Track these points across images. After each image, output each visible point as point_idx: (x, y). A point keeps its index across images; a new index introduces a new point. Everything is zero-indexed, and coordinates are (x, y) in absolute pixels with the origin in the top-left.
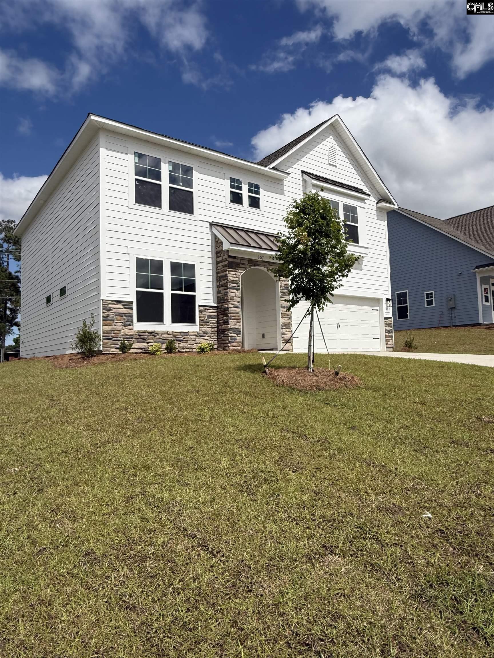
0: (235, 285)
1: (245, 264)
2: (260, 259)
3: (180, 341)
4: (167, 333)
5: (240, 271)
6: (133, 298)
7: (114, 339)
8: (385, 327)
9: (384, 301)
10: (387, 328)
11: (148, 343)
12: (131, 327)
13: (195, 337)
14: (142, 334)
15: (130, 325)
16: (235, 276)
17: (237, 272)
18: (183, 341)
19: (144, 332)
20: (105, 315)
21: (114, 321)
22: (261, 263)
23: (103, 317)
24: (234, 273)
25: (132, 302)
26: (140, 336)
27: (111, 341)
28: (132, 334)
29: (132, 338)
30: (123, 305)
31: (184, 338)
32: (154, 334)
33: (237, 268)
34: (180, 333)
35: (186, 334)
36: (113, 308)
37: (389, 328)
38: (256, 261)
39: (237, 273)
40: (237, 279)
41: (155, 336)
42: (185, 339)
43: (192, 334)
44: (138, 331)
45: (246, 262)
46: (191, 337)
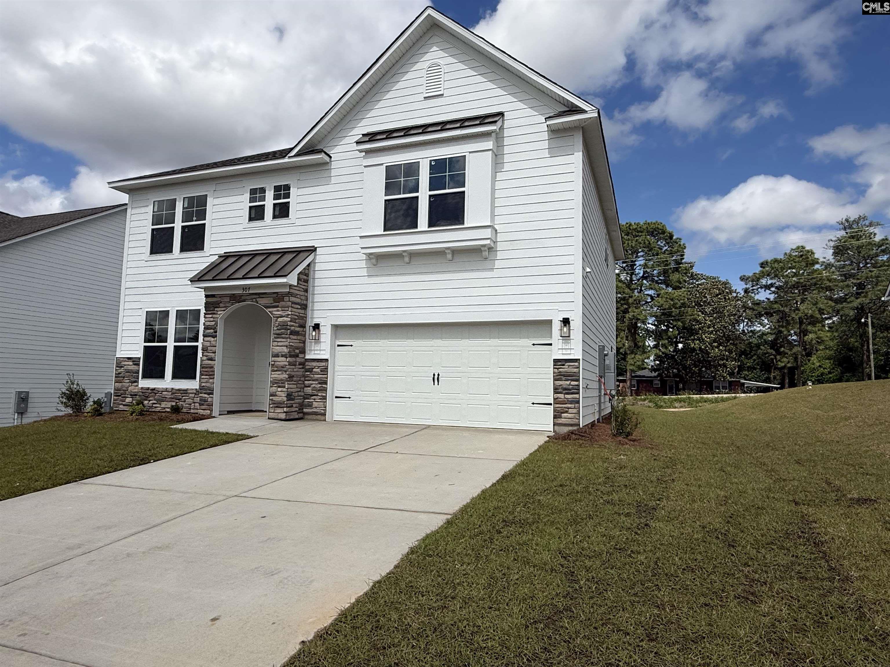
0: (212, 331)
1: (226, 302)
2: (244, 292)
3: (179, 400)
4: (166, 390)
5: (219, 313)
6: (140, 354)
7: (123, 396)
8: (555, 380)
9: (557, 326)
10: (558, 383)
11: (149, 401)
12: (136, 384)
13: (193, 395)
14: (144, 391)
15: (135, 382)
16: (212, 319)
17: (214, 314)
18: (181, 399)
19: (148, 389)
20: (117, 373)
21: (124, 378)
22: (247, 297)
23: (116, 374)
24: (211, 316)
25: (139, 358)
26: (143, 393)
27: (120, 398)
28: (136, 391)
29: (136, 395)
30: (133, 361)
31: (182, 397)
32: (154, 391)
33: (216, 309)
34: (179, 390)
35: (185, 392)
36: (125, 365)
37: (568, 382)
38: (241, 296)
39: (214, 316)
40: (213, 323)
41: (156, 394)
42: (184, 398)
43: (191, 391)
44: (142, 388)
45: (228, 299)
46: (190, 395)
